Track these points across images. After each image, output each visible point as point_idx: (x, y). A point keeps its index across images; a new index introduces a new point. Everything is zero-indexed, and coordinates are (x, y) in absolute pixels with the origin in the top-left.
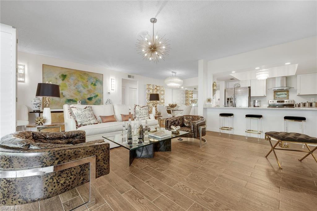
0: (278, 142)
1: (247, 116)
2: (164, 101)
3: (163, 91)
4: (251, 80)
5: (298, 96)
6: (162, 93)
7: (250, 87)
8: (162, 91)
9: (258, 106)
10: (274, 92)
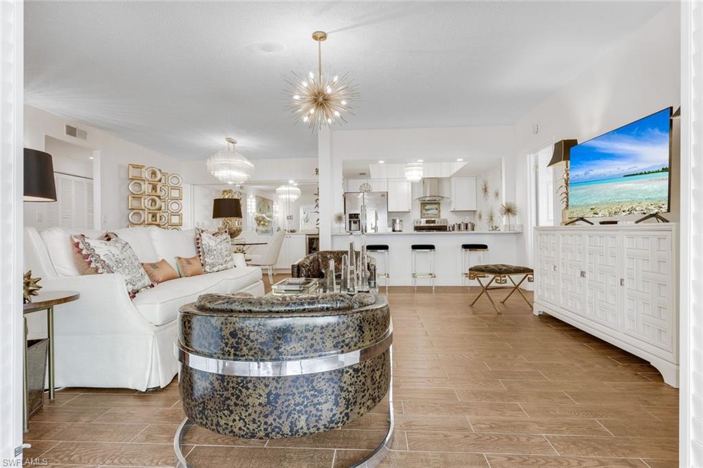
0: (494, 277)
1: (415, 247)
2: (181, 219)
3: (179, 189)
4: (388, 179)
5: (451, 214)
6: (175, 194)
7: (388, 193)
8: (173, 188)
9: (400, 231)
10: (422, 204)
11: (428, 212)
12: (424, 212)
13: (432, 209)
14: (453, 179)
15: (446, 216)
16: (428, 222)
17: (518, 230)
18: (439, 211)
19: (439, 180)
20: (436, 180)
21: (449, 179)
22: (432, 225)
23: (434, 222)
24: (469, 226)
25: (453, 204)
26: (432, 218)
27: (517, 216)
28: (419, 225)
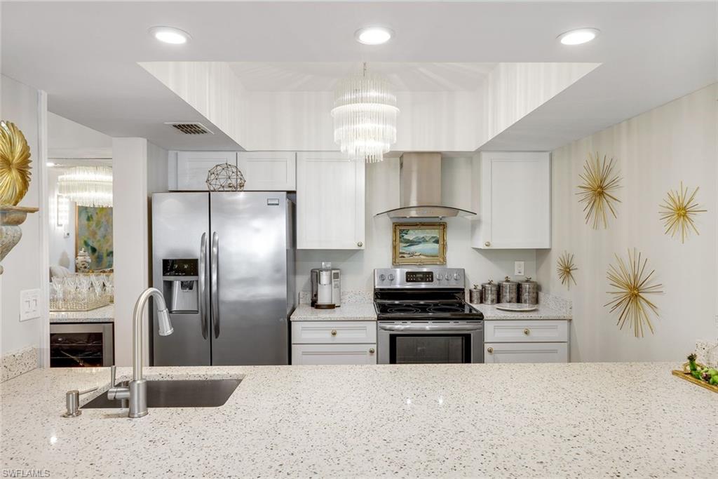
4: (296, 153)
7: (295, 192)
9: (332, 307)
10: (396, 225)
11: (413, 248)
12: (402, 247)
13: (424, 241)
14: (484, 155)
16: (411, 277)
18: (444, 247)
19: (446, 160)
20: (439, 158)
21: (472, 158)
22: (423, 285)
23: (428, 277)
24: (527, 291)
26: (422, 264)
28: (386, 285)
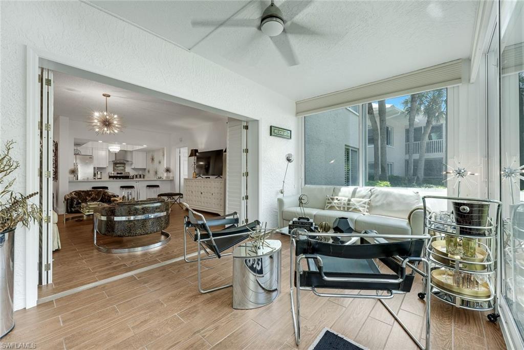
1: (122, 187)
4: (92, 148)
5: (132, 170)
10: (114, 164)
12: (115, 168)
13: (120, 167)
14: (134, 153)
15: (128, 170)
16: (117, 173)
17: (171, 178)
18: (125, 168)
19: (126, 152)
21: (131, 152)
23: (121, 174)
24: (142, 176)
25: (134, 165)
26: (120, 171)
27: (171, 173)
28: (112, 175)
